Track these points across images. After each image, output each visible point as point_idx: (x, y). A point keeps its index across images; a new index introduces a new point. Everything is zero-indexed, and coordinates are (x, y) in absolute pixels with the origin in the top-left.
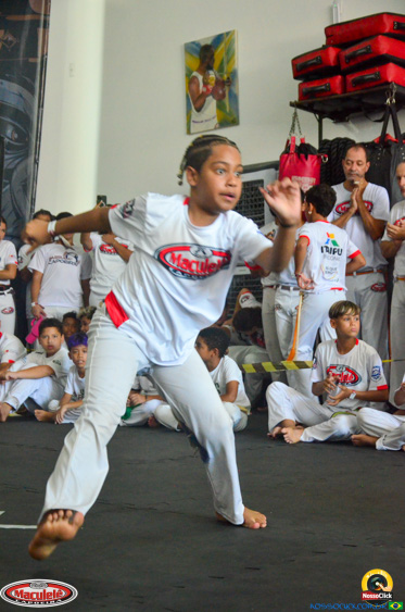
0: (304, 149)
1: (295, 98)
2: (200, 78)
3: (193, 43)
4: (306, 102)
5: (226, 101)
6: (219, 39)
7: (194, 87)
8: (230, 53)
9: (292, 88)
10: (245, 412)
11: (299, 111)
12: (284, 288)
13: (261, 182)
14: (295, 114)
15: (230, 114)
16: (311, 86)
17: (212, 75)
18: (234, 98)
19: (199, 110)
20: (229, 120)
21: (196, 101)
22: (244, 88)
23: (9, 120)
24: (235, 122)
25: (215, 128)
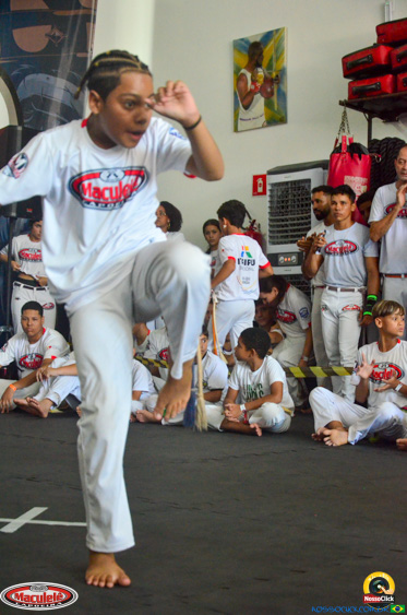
0: (355, 148)
1: (345, 97)
2: (249, 75)
3: (242, 40)
4: (356, 101)
5: (275, 98)
6: (269, 36)
7: (242, 84)
8: (279, 51)
9: (342, 87)
10: (288, 413)
11: (348, 109)
12: (330, 288)
13: (309, 181)
14: (345, 112)
15: (278, 112)
16: (359, 86)
17: (261, 72)
18: (283, 96)
19: (246, 107)
20: (276, 118)
21: (243, 99)
22: (293, 87)
23: (55, 115)
24: (283, 120)
25: (263, 127)
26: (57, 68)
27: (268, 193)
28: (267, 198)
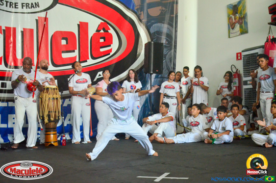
1: (270, 21)
2: (233, 17)
3: (230, 4)
4: (274, 22)
5: (243, 24)
6: (239, 3)
7: (231, 20)
8: (244, 7)
9: (269, 18)
13: (258, 53)
14: (270, 27)
15: (245, 29)
16: (275, 17)
17: (238, 16)
18: (246, 23)
19: (233, 29)
20: (244, 31)
21: (232, 26)
22: (250, 20)
23: (164, 37)
24: (246, 32)
25: (239, 35)
26: (164, 21)
27: (242, 59)
28: (241, 62)
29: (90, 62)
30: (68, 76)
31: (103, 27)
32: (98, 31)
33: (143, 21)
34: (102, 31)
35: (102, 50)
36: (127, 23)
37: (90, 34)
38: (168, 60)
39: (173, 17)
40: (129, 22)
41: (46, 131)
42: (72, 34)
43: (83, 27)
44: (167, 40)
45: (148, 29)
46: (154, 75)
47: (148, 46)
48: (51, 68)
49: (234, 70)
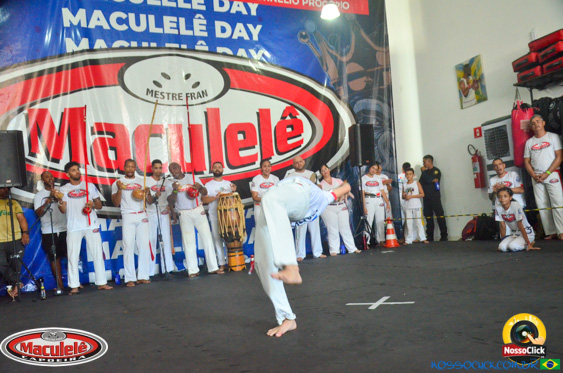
0: (524, 106)
1: (516, 81)
2: (465, 81)
4: (523, 82)
5: (480, 89)
6: (472, 60)
7: (462, 86)
8: (479, 66)
9: (514, 77)
11: (519, 88)
14: (517, 89)
15: (482, 95)
16: (522, 74)
17: (471, 78)
18: (484, 87)
19: (466, 96)
20: (482, 98)
21: (464, 92)
22: (489, 82)
23: (374, 117)
24: (485, 99)
25: (475, 104)
26: (371, 94)
27: (483, 135)
28: (483, 138)
29: (276, 158)
30: (251, 179)
31: (290, 112)
32: (283, 118)
33: (343, 98)
34: (288, 118)
35: (290, 142)
36: (321, 103)
37: (274, 124)
38: (380, 146)
39: (383, 90)
40: (324, 102)
41: (229, 252)
42: (251, 125)
43: (264, 115)
44: (377, 120)
45: (351, 108)
46: (364, 168)
47: (352, 130)
48: (227, 171)
49: (473, 152)
